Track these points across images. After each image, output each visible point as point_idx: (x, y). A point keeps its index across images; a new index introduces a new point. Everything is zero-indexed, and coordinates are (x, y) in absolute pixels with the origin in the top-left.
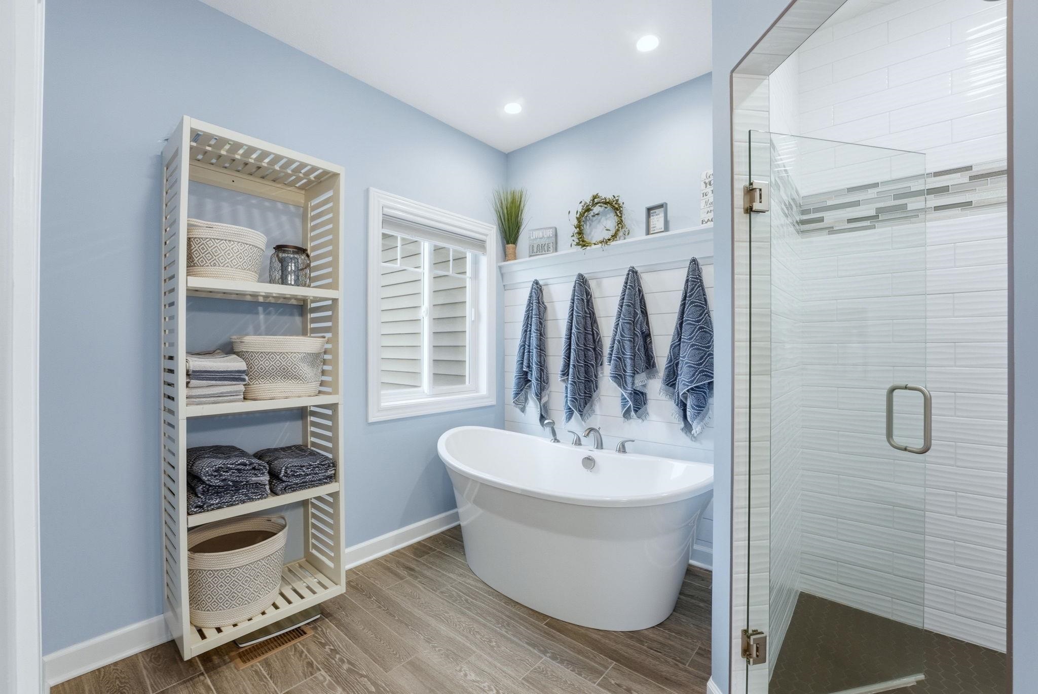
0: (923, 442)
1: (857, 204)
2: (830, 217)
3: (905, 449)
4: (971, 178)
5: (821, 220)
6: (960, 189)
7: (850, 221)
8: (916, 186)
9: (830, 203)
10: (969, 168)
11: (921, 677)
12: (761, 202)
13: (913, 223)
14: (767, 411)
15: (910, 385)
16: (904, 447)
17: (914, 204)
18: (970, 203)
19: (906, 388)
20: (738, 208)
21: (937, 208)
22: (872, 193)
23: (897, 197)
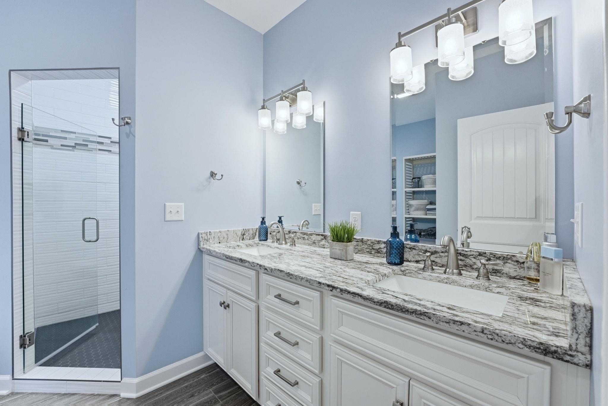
0: (96, 237)
1: (66, 138)
2: (51, 141)
3: (90, 241)
4: (111, 142)
5: (47, 141)
6: (107, 145)
7: (62, 145)
8: (92, 139)
9: (51, 134)
10: (110, 138)
11: (97, 324)
12: (28, 138)
13: (90, 153)
14: (31, 231)
15: (91, 217)
16: (89, 241)
17: (91, 145)
18: (110, 151)
19: (90, 218)
20: (15, 137)
21: (100, 150)
22: (73, 136)
23: (84, 141)
